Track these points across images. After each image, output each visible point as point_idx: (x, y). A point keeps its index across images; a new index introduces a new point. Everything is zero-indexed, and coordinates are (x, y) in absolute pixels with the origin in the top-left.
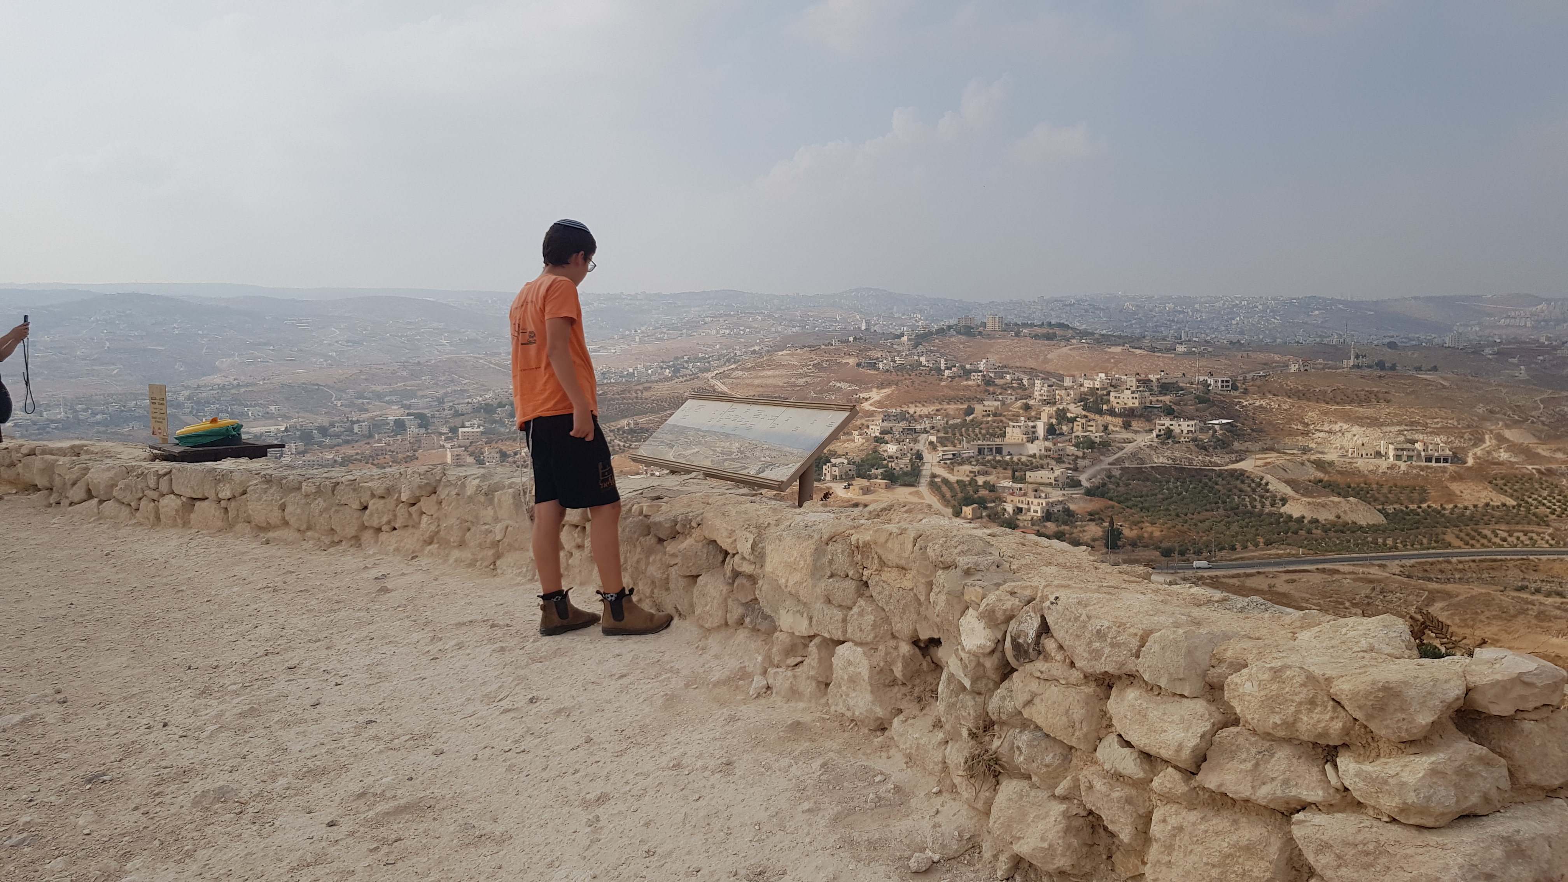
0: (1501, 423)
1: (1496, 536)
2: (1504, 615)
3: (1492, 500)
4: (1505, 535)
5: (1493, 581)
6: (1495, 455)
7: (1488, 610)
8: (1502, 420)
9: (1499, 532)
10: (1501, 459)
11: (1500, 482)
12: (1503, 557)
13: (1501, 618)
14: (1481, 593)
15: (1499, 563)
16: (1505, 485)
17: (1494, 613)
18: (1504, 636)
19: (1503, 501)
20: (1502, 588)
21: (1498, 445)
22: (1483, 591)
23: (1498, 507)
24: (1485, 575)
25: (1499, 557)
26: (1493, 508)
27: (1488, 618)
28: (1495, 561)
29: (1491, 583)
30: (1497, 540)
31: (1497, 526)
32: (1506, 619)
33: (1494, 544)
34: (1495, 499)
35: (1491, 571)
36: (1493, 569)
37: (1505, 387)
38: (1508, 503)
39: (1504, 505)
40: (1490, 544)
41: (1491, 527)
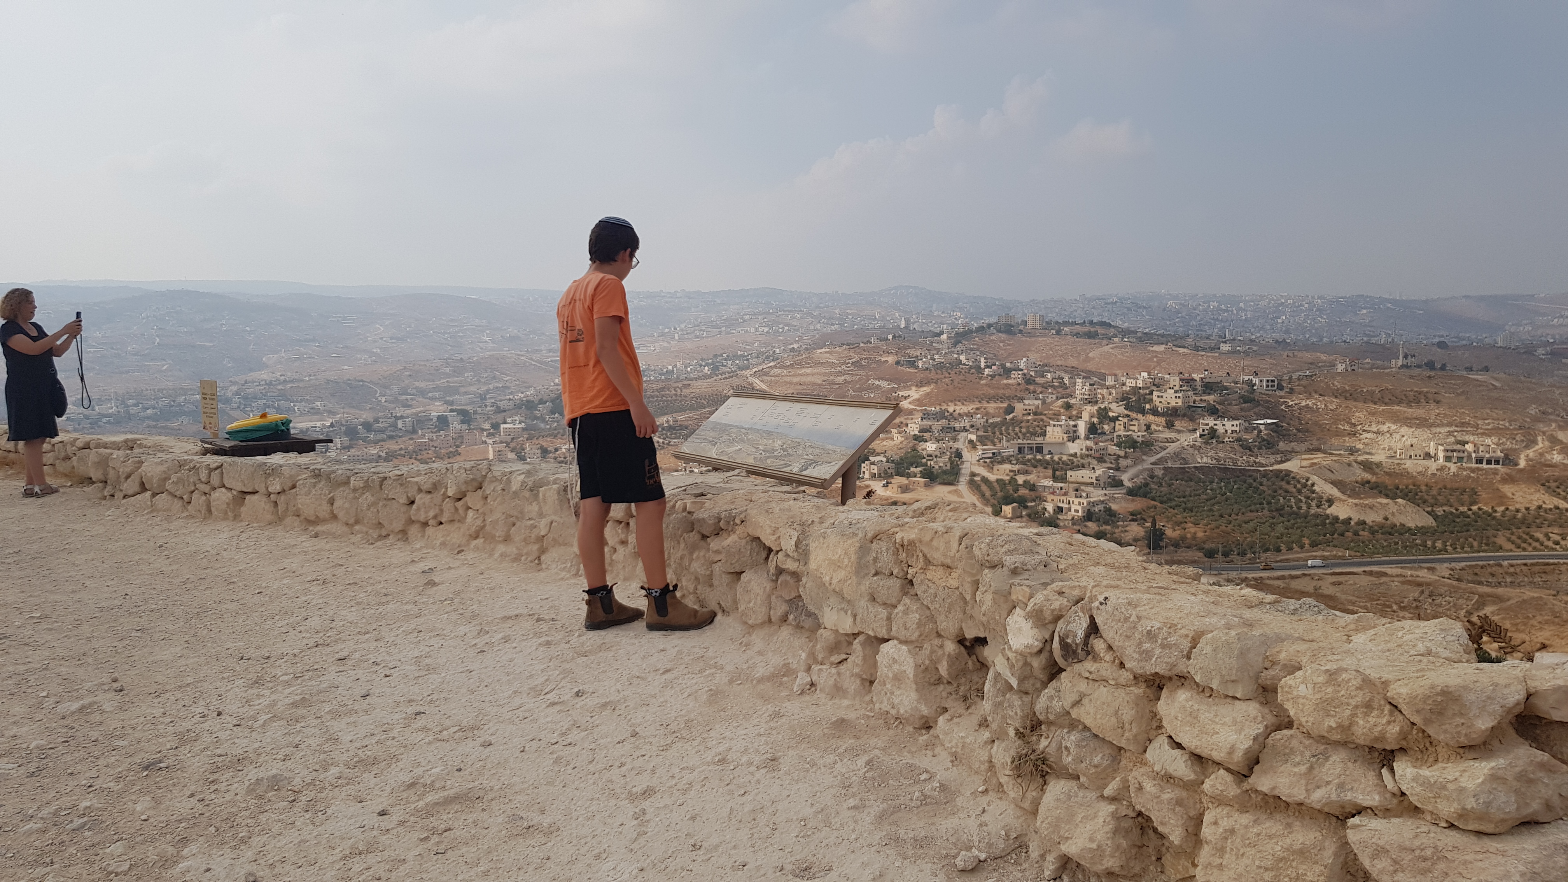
0: (1554, 425)
1: (1549, 539)
2: (1556, 620)
3: (1544, 503)
4: (1558, 538)
5: (1545, 586)
6: (1548, 457)
7: (1541, 615)
8: (1556, 421)
9: (1551, 535)
10: (1554, 461)
11: (1553, 485)
12: (1556, 561)
13: (1553, 623)
14: (1533, 598)
15: (1552, 567)
16: (1558, 487)
17: (1546, 617)
18: (1556, 642)
19: (1556, 503)
20: (1554, 593)
21: (1551, 447)
22: (1536, 595)
23: (1551, 509)
24: (1537, 579)
25: (1551, 561)
26: (1546, 511)
27: (1540, 622)
28: (1548, 564)
29: (1543, 588)
30: (1550, 544)
31: (1550, 530)
32: (1558, 624)
33: (1547, 547)
34: (1547, 502)
35: (1543, 575)
36: (1545, 572)
37: (1558, 388)
38: (1561, 506)
39: (1557, 508)
40: (1542, 547)
41: (1544, 530)
